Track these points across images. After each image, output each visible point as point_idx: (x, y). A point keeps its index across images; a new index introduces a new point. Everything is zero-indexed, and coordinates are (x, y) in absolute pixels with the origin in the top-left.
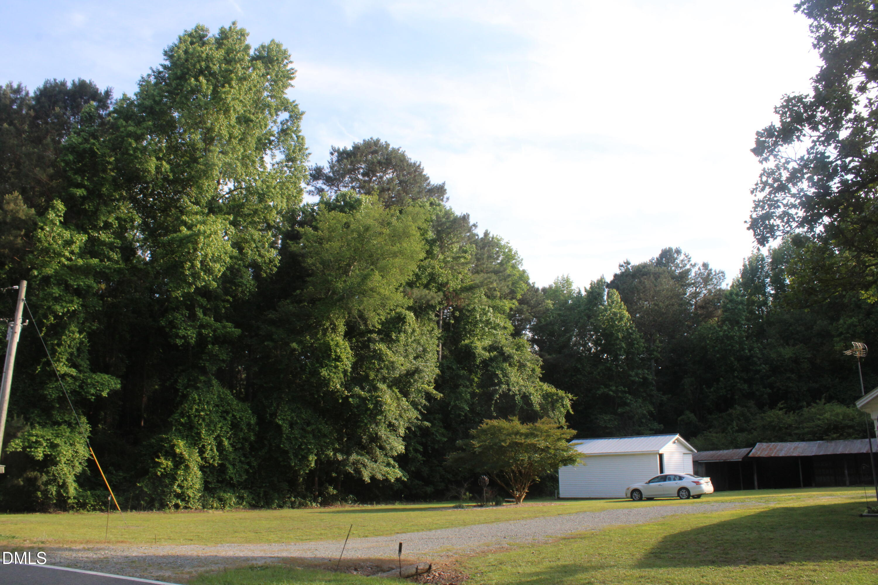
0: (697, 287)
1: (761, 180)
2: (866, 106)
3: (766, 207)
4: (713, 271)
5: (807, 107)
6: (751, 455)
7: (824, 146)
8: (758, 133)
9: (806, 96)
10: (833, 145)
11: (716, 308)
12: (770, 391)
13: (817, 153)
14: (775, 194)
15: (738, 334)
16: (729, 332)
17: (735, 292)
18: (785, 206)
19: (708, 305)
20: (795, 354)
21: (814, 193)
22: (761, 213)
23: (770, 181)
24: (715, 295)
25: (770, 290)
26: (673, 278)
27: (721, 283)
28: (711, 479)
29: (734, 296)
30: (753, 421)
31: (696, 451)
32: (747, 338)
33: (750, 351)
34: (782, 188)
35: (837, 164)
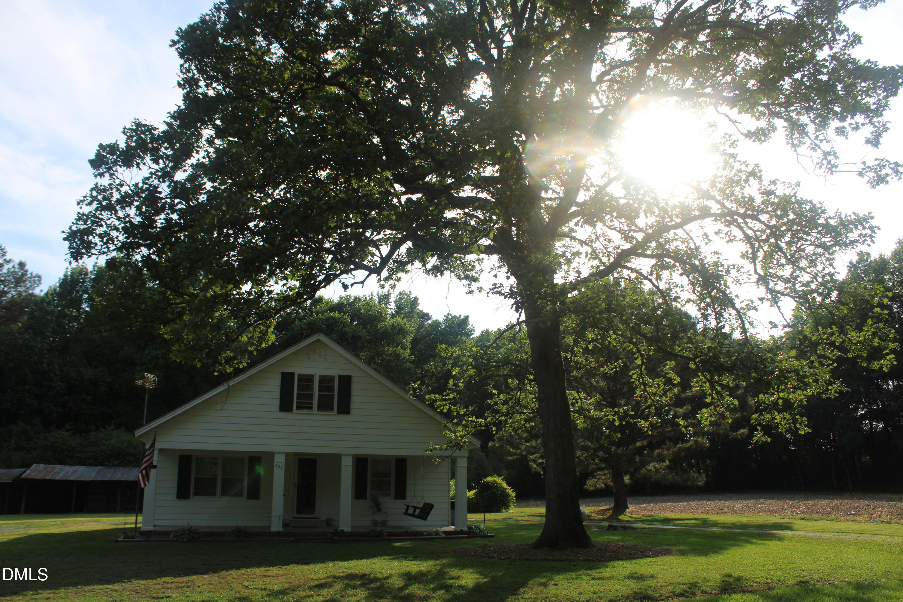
0: (5, 286)
1: (91, 194)
2: (204, 157)
3: (89, 222)
4: (28, 273)
5: (154, 139)
6: (24, 476)
7: (159, 181)
8: (101, 146)
9: (156, 129)
10: (167, 183)
11: (23, 313)
13: (150, 185)
14: (101, 211)
15: (39, 345)
16: (30, 342)
17: (47, 300)
18: (108, 226)
19: (13, 308)
21: (139, 222)
22: (82, 227)
23: (100, 197)
24: (24, 299)
25: (86, 306)
27: (34, 287)
29: (46, 304)
30: (35, 440)
32: (49, 351)
34: (110, 208)
35: (166, 201)
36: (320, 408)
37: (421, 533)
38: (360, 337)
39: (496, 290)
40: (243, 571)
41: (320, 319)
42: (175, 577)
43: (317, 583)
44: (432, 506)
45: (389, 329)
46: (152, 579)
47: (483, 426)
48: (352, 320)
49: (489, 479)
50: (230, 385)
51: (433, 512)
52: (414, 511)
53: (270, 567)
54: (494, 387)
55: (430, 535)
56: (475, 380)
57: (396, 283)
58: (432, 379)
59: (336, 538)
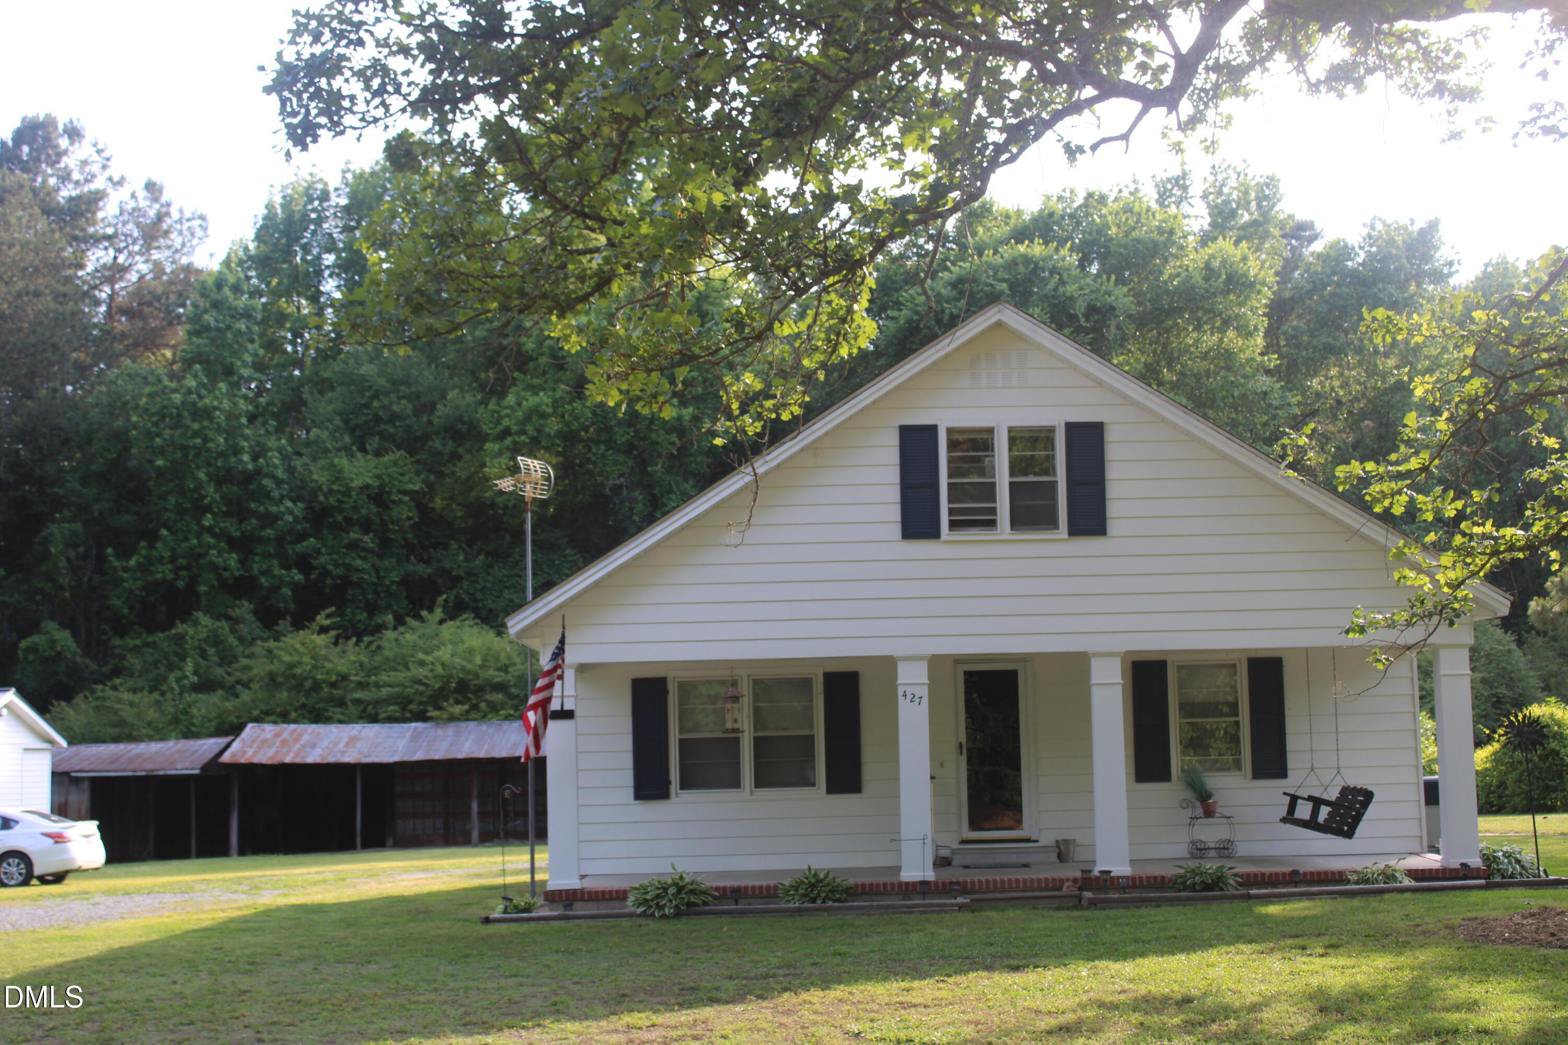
0: (119, 251)
3: (327, 36)
4: (174, 209)
6: (226, 758)
11: (172, 321)
12: (299, 577)
15: (226, 405)
16: (201, 397)
17: (232, 279)
18: (379, 42)
19: (147, 310)
20: (378, 477)
21: (462, 24)
22: (310, 52)
24: (171, 282)
25: (330, 287)
26: (47, 211)
27: (193, 248)
28: (99, 827)
29: (227, 291)
30: (244, 661)
31: (63, 743)
32: (252, 418)
33: (255, 458)
36: (1019, 520)
37: (1338, 877)
38: (1112, 309)
39: (1542, 122)
40: (838, 992)
41: (989, 266)
42: (656, 1011)
43: (1053, 1022)
44: (1368, 796)
45: (1198, 279)
46: (597, 1018)
47: (1521, 549)
48: (1084, 263)
49: (1535, 710)
50: (760, 470)
51: (1372, 811)
52: (1315, 812)
53: (913, 978)
54: (1547, 430)
55: (1367, 881)
56: (1484, 410)
57: (1219, 133)
58: (1335, 418)
59: (1088, 894)
